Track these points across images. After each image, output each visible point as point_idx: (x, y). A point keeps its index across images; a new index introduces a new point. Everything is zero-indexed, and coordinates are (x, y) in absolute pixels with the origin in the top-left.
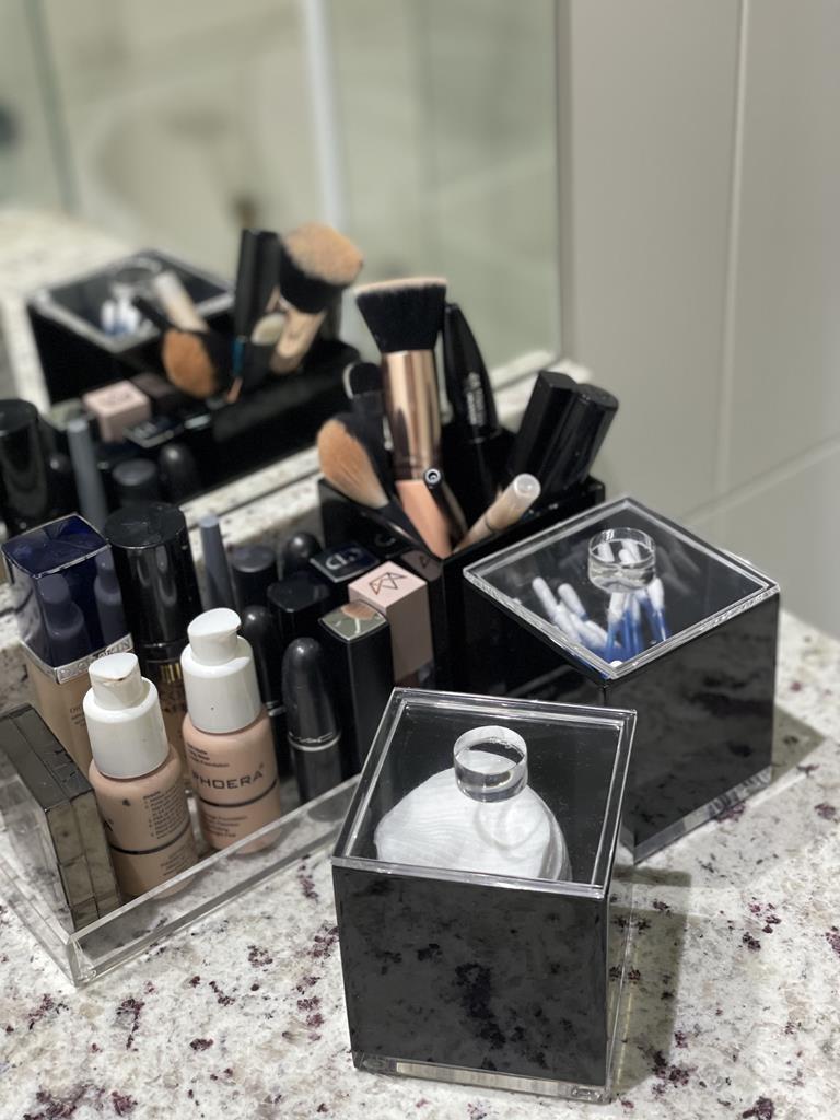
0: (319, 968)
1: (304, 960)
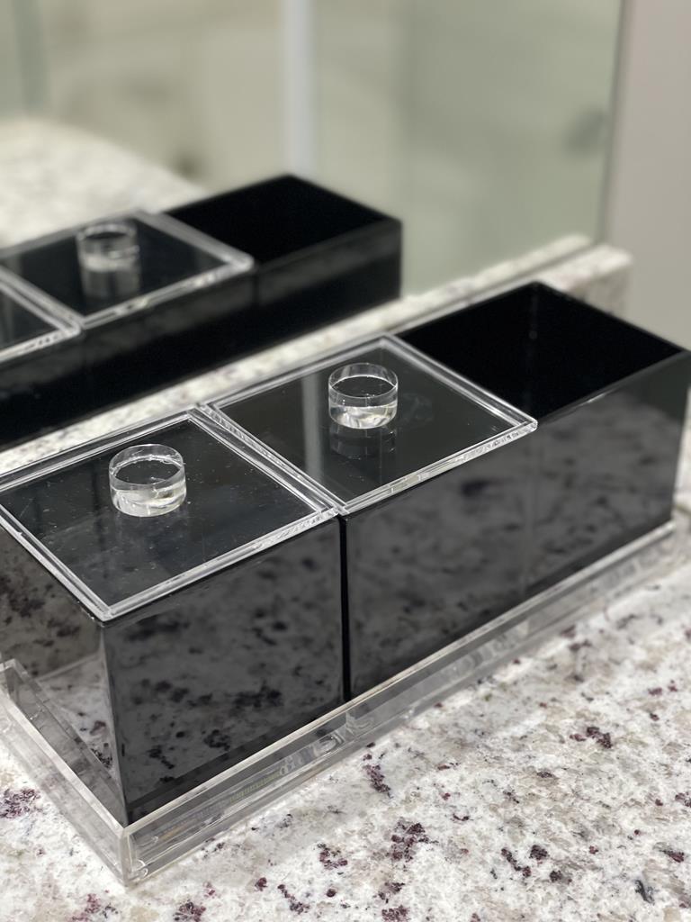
0: (401, 872)
1: (382, 862)
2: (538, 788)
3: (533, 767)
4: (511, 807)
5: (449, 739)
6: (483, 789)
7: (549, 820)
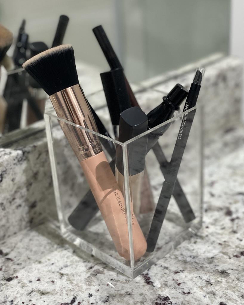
2: (221, 278)
3: (218, 270)
4: (209, 287)
5: (179, 261)
6: (196, 280)
7: (227, 291)
